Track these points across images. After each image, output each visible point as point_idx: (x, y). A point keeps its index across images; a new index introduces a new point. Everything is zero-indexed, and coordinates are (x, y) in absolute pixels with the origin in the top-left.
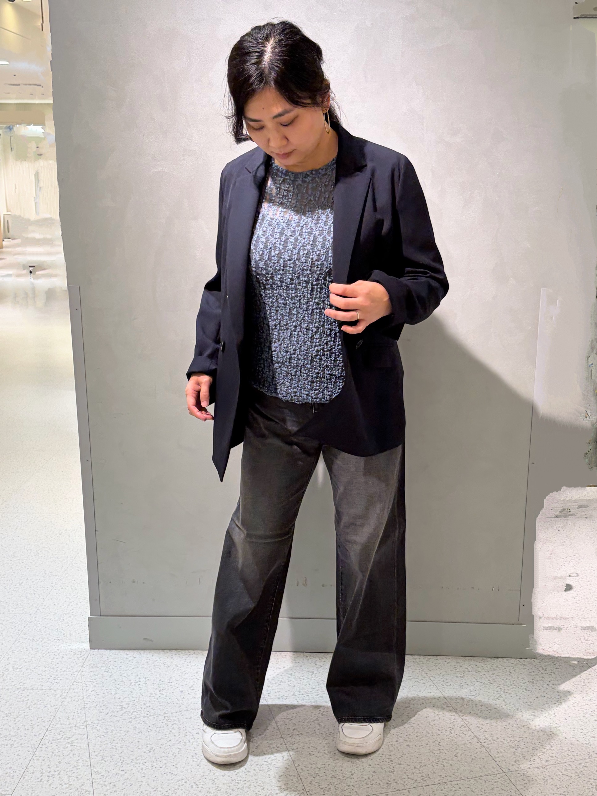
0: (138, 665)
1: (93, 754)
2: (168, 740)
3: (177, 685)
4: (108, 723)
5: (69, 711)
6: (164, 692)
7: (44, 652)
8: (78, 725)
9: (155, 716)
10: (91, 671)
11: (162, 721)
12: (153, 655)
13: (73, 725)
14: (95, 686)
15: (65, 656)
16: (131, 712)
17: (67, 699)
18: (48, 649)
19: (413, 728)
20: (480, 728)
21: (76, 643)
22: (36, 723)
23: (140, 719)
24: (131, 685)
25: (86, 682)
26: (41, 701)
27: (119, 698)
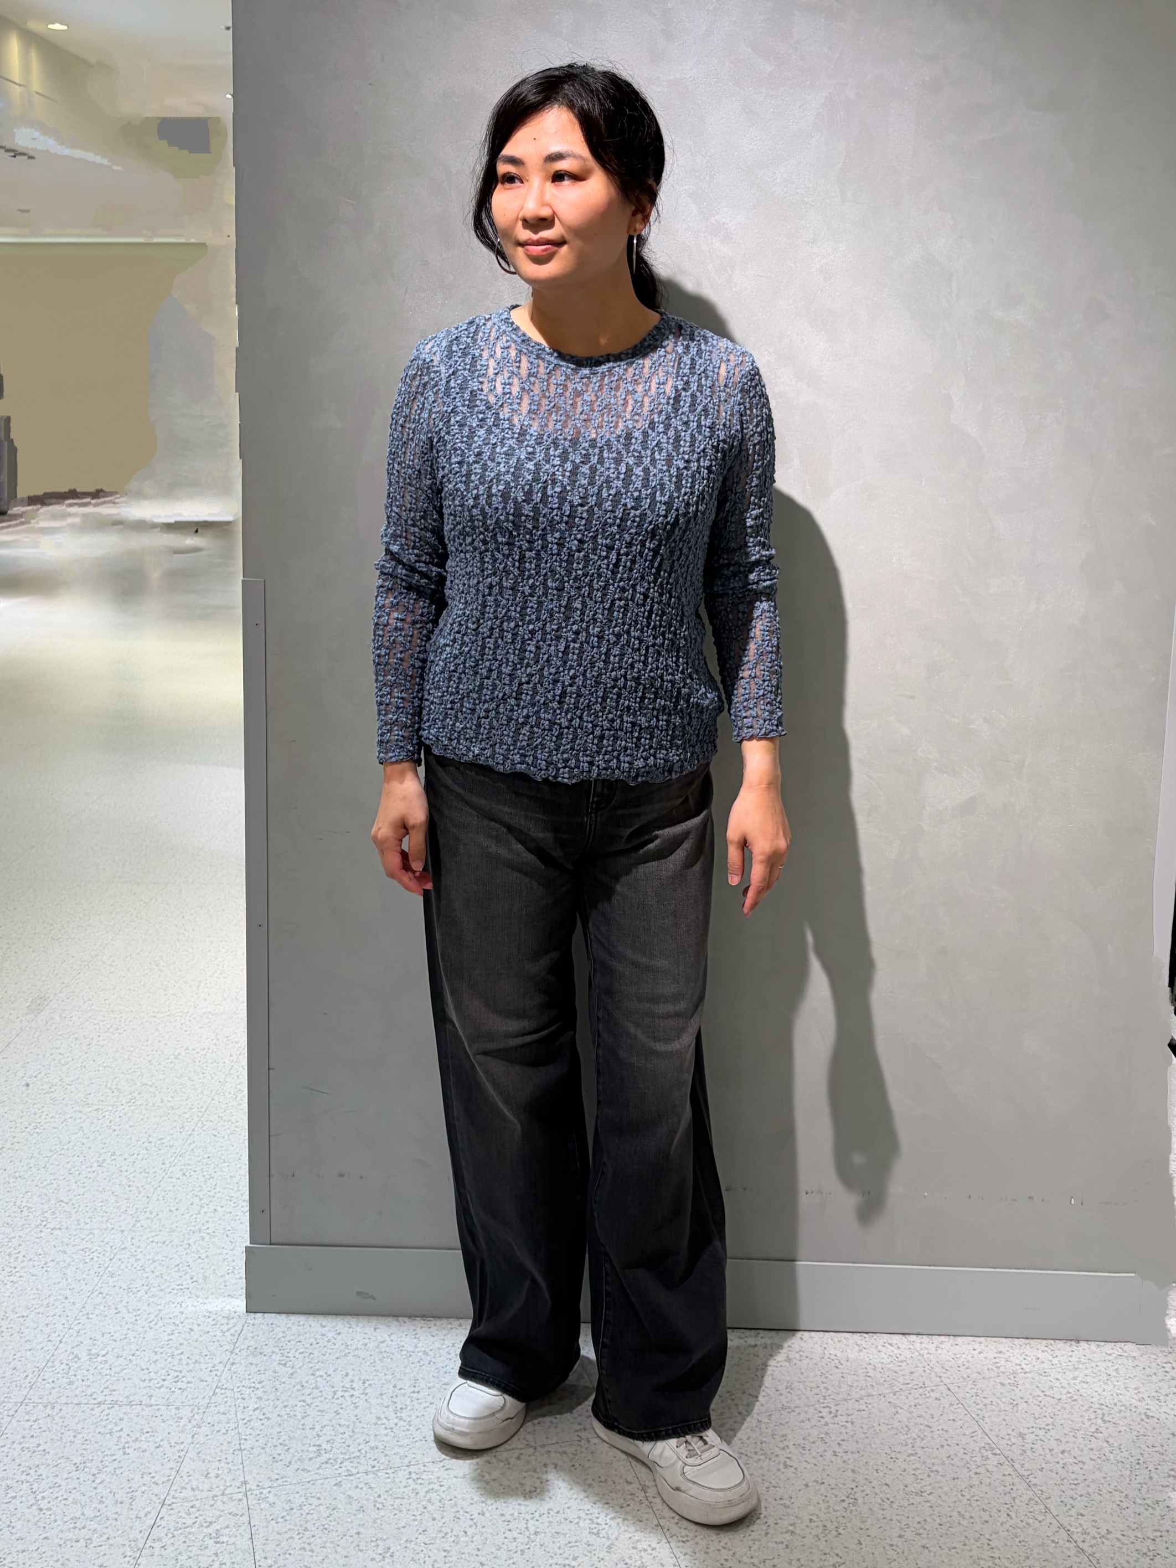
0: (347, 1351)
2: (421, 1530)
3: (430, 1399)
4: (293, 1487)
5: (208, 1457)
6: (403, 1415)
7: (152, 1317)
8: (226, 1492)
9: (389, 1471)
10: (251, 1364)
11: (404, 1483)
12: (375, 1329)
14: (260, 1398)
15: (195, 1327)
16: (340, 1461)
17: (203, 1428)
18: (160, 1310)
19: (929, 1504)
20: (1069, 1506)
21: (218, 1298)
22: (140, 1487)
23: (359, 1478)
24: (336, 1397)
25: (241, 1388)
26: (147, 1432)
27: (311, 1427)
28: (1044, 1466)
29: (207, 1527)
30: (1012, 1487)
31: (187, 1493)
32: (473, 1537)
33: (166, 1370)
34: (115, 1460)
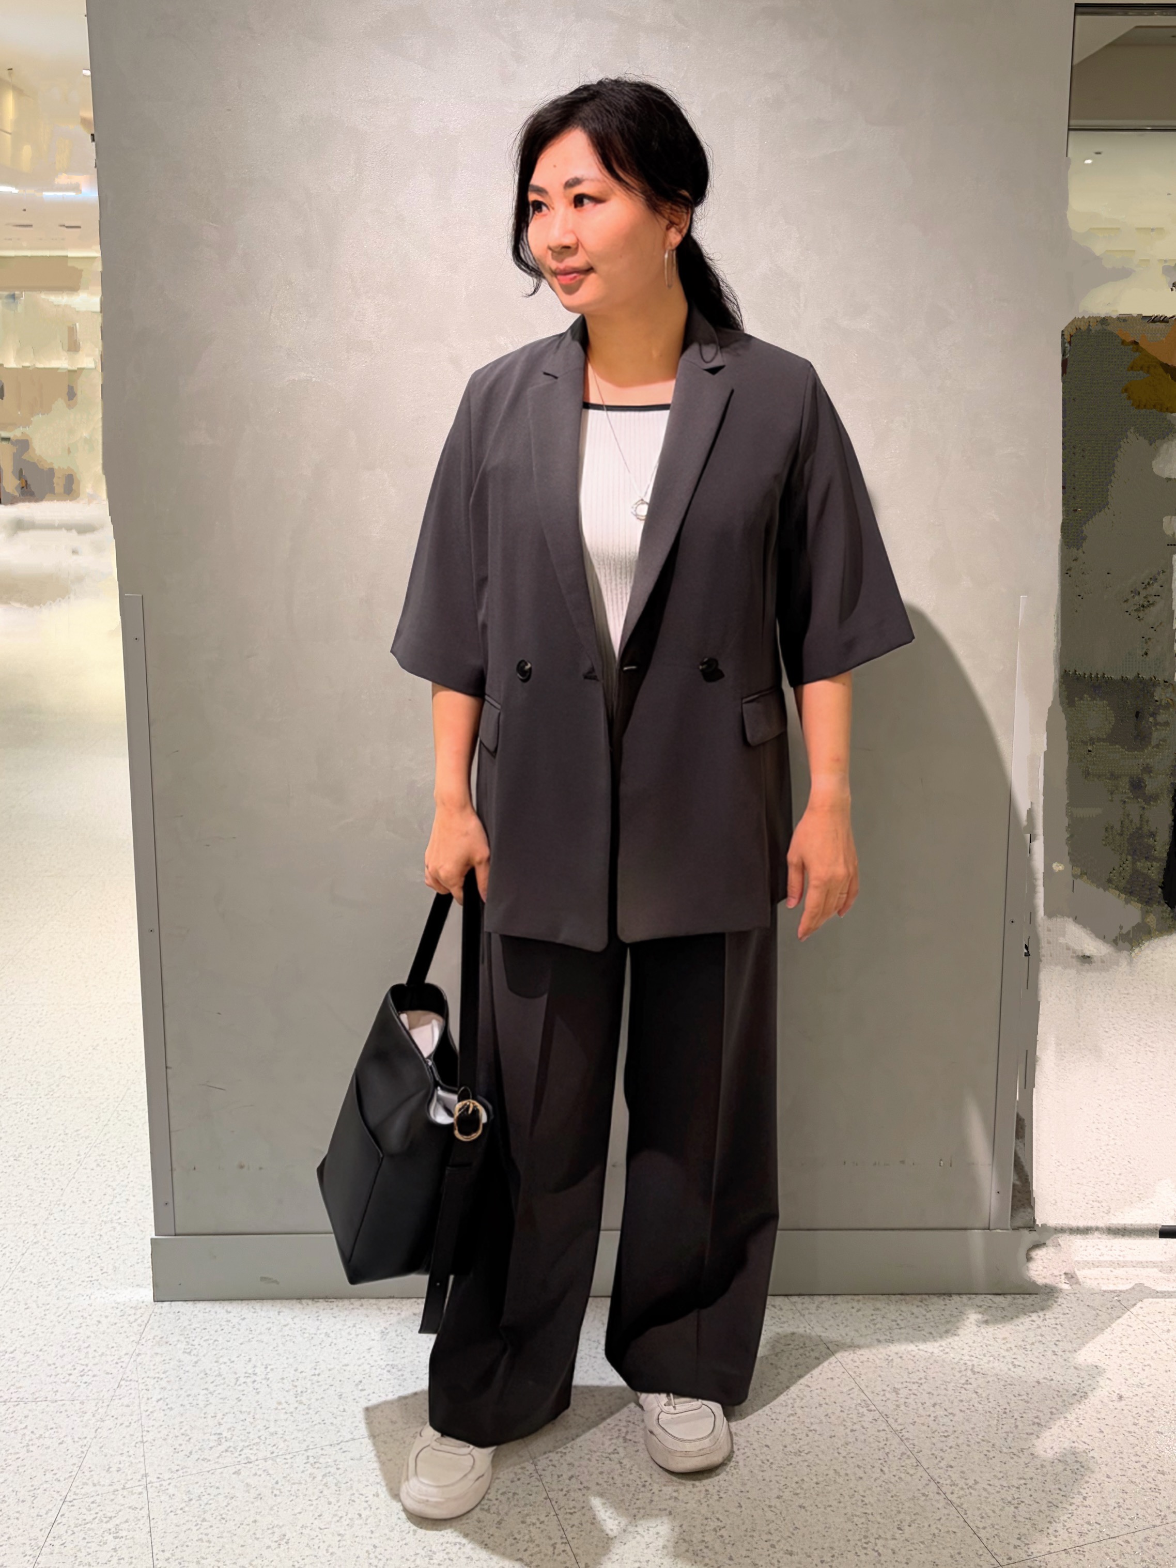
0: (251, 1336)
1: (161, 1556)
2: (316, 1515)
3: (329, 1381)
4: (193, 1478)
5: (111, 1451)
6: (304, 1399)
7: (61, 1310)
8: (127, 1486)
9: (288, 1457)
10: (156, 1354)
11: (302, 1468)
12: (279, 1313)
13: (118, 1486)
14: (164, 1389)
16: (239, 1449)
17: (107, 1422)
19: (806, 1464)
21: (127, 1289)
22: (42, 1484)
23: (258, 1465)
24: (238, 1383)
25: (146, 1379)
26: (52, 1429)
27: (213, 1415)
28: (916, 1419)
29: (107, 1522)
30: (885, 1442)
31: (86, 1489)
32: (367, 1519)
33: (73, 1363)
34: (18, 1458)
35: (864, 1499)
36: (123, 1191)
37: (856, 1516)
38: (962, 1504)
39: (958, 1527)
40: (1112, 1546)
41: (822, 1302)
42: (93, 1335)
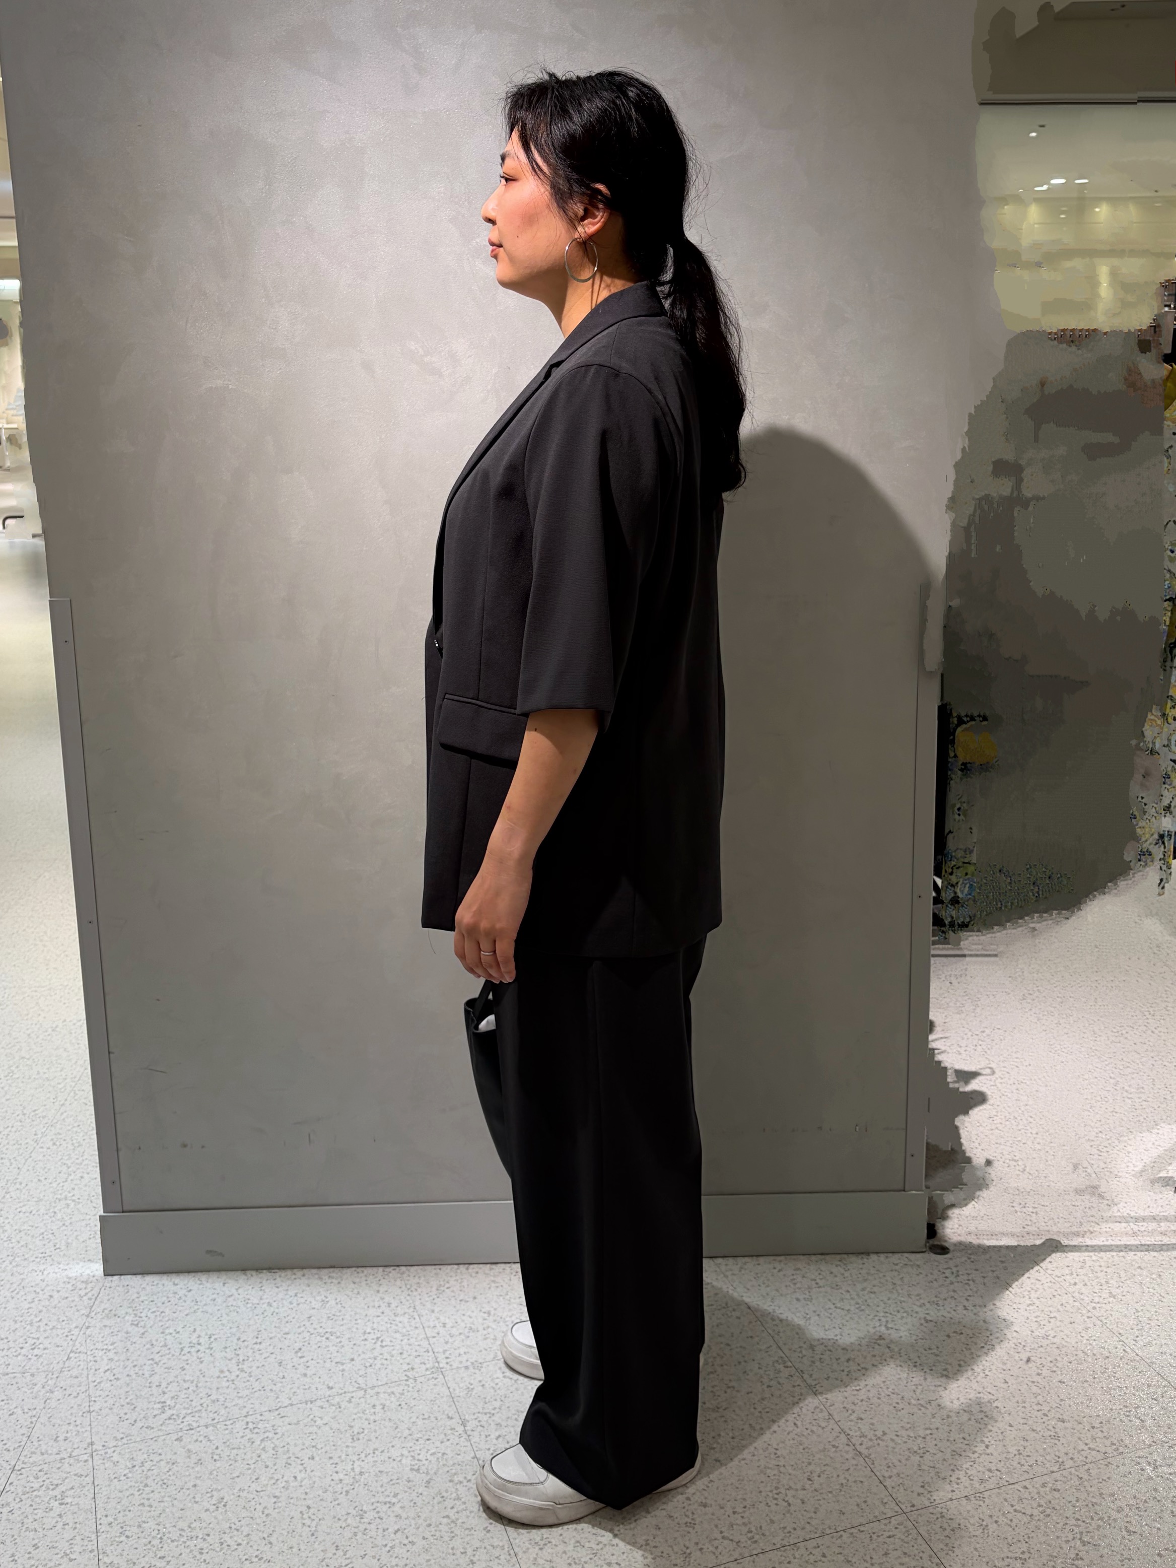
0: (196, 1307)
1: (105, 1521)
2: (254, 1478)
3: (270, 1349)
4: (136, 1445)
5: (59, 1422)
6: (245, 1367)
8: (74, 1454)
9: (228, 1423)
10: (105, 1326)
11: (241, 1434)
12: (224, 1284)
13: (64, 1455)
14: (111, 1360)
15: (55, 1294)
16: (182, 1417)
17: (56, 1393)
20: (850, 1412)
21: (78, 1264)
23: (199, 1432)
24: (183, 1353)
25: (94, 1351)
27: (158, 1384)
28: (830, 1374)
29: (53, 1490)
30: (800, 1397)
31: (34, 1458)
32: (301, 1482)
33: (25, 1337)
35: (777, 1452)
36: (78, 1168)
37: (769, 1468)
38: (870, 1455)
39: (866, 1476)
40: (1011, 1492)
41: (745, 1263)
42: (44, 1309)
